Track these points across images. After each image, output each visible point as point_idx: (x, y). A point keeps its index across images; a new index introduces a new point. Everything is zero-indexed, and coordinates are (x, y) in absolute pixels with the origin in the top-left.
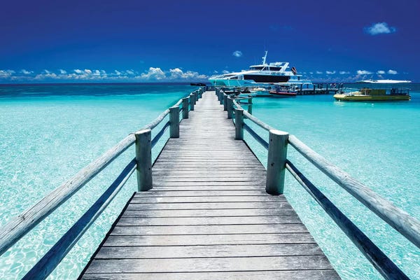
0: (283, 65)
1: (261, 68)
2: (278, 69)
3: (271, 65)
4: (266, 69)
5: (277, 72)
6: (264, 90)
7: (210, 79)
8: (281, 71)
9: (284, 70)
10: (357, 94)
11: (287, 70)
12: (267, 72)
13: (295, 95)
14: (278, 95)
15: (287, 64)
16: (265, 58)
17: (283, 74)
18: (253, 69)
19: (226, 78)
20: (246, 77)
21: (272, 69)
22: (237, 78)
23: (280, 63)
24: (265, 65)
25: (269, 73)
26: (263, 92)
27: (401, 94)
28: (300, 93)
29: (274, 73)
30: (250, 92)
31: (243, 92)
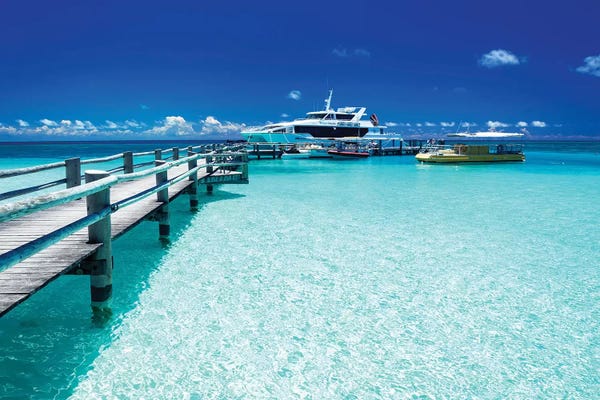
0: (357, 111)
1: (322, 116)
2: (350, 117)
3: (340, 111)
4: (330, 117)
5: (347, 122)
6: (320, 147)
7: (244, 132)
8: (354, 121)
9: (359, 118)
10: (448, 152)
11: (363, 118)
12: (332, 121)
13: (366, 156)
14: (340, 156)
15: (363, 109)
16: (328, 101)
17: (357, 125)
18: (311, 117)
19: (266, 131)
20: (298, 129)
21: (339, 117)
22: (284, 130)
23: (352, 109)
24: (329, 111)
25: (335, 123)
26: (318, 151)
27: (510, 153)
28: (377, 153)
29: (342, 124)
30: (298, 152)
31: (287, 152)
